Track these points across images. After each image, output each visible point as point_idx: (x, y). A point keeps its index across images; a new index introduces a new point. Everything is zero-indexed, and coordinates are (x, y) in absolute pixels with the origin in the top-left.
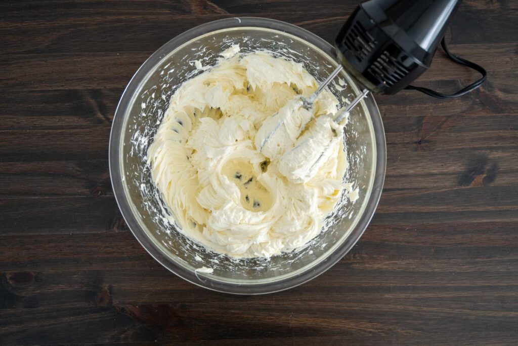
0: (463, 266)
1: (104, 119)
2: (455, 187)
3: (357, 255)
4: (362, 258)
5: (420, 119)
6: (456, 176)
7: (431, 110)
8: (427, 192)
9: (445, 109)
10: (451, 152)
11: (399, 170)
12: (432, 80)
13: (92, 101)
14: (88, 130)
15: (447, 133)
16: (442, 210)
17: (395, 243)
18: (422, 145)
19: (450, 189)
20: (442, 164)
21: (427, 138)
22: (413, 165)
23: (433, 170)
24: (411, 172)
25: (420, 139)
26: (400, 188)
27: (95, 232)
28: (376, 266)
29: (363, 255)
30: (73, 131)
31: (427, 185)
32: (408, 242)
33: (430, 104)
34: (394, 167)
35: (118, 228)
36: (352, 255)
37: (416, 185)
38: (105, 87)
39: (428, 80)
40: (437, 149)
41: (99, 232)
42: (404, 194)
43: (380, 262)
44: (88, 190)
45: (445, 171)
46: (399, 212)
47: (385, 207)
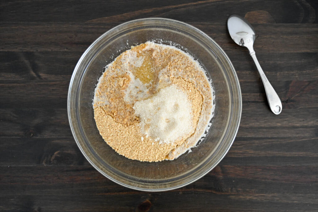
0: (316, 199)
1: (35, 76)
2: (313, 138)
3: (234, 189)
4: (238, 191)
5: (288, 83)
6: (314, 129)
7: (297, 76)
8: (291, 141)
9: (308, 75)
10: (310, 110)
11: (269, 123)
12: (298, 52)
13: (26, 61)
14: (22, 84)
15: (309, 95)
16: (301, 156)
17: (263, 180)
18: (289, 104)
19: (309, 139)
20: (303, 119)
21: (292, 98)
22: (280, 119)
23: (296, 123)
24: (279, 125)
25: (287, 99)
26: (270, 137)
27: (27, 166)
28: (248, 198)
29: (239, 189)
30: (11, 85)
31: (291, 136)
32: (274, 180)
33: (296, 71)
34: (265, 121)
35: (46, 163)
36: (230, 189)
37: (282, 135)
38: (37, 51)
39: (295, 52)
40: (300, 107)
41: (31, 166)
42: (272, 142)
43: (251, 194)
44: (22, 132)
45: (306, 124)
46: (268, 156)
47: (257, 152)
